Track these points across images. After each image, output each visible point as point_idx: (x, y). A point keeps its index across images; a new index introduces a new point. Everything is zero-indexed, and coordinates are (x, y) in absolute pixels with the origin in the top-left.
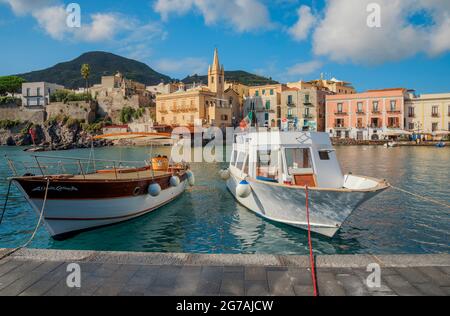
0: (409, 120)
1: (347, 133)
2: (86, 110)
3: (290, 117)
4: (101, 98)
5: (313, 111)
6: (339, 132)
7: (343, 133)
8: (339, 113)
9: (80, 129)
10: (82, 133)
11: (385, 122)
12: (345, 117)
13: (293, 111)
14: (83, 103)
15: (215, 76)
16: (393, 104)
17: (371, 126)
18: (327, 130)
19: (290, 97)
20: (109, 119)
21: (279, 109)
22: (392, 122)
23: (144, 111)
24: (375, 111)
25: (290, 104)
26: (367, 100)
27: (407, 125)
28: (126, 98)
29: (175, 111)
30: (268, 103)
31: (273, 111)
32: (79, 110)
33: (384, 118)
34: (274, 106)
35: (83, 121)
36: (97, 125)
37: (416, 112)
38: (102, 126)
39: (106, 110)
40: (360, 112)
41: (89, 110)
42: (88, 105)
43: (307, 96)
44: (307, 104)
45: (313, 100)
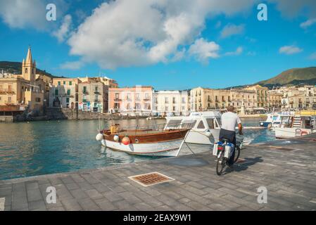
0: (155, 105)
3: (85, 101)
5: (100, 98)
8: (117, 99)
12: (120, 102)
13: (87, 97)
15: (29, 68)
18: (110, 110)
19: (85, 88)
21: (77, 96)
22: (146, 106)
24: (137, 99)
25: (85, 92)
27: (154, 108)
30: (69, 91)
31: (72, 97)
34: (73, 93)
37: (158, 101)
40: (128, 99)
43: (96, 88)
44: (96, 93)
45: (101, 90)
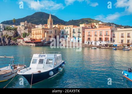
0: (113, 38)
1: (91, 43)
2: (13, 33)
3: (74, 37)
4: (18, 29)
5: (81, 35)
6: (89, 42)
7: (90, 43)
8: (89, 36)
9: (11, 39)
10: (11, 40)
11: (104, 39)
12: (91, 37)
13: (75, 35)
14: (12, 31)
15: (49, 23)
16: (107, 32)
17: (99, 41)
18: (85, 42)
19: (74, 30)
20: (20, 36)
21: (70, 34)
22: (106, 39)
23: (29, 34)
24: (101, 35)
25: (74, 32)
26: (98, 31)
27: (112, 40)
28: (25, 30)
29: (36, 34)
30: (67, 31)
31: (68, 35)
32: (11, 33)
33: (104, 38)
35: (12, 37)
36: (16, 38)
37: (116, 36)
38: (17, 38)
39: (19, 33)
40: (96, 35)
41: (14, 33)
42: (14, 32)
43: (79, 30)
44: (79, 32)
45: (81, 31)
